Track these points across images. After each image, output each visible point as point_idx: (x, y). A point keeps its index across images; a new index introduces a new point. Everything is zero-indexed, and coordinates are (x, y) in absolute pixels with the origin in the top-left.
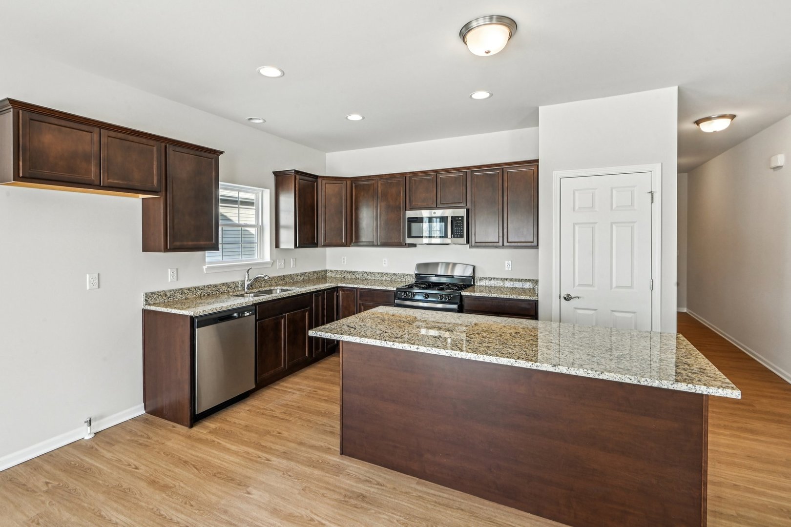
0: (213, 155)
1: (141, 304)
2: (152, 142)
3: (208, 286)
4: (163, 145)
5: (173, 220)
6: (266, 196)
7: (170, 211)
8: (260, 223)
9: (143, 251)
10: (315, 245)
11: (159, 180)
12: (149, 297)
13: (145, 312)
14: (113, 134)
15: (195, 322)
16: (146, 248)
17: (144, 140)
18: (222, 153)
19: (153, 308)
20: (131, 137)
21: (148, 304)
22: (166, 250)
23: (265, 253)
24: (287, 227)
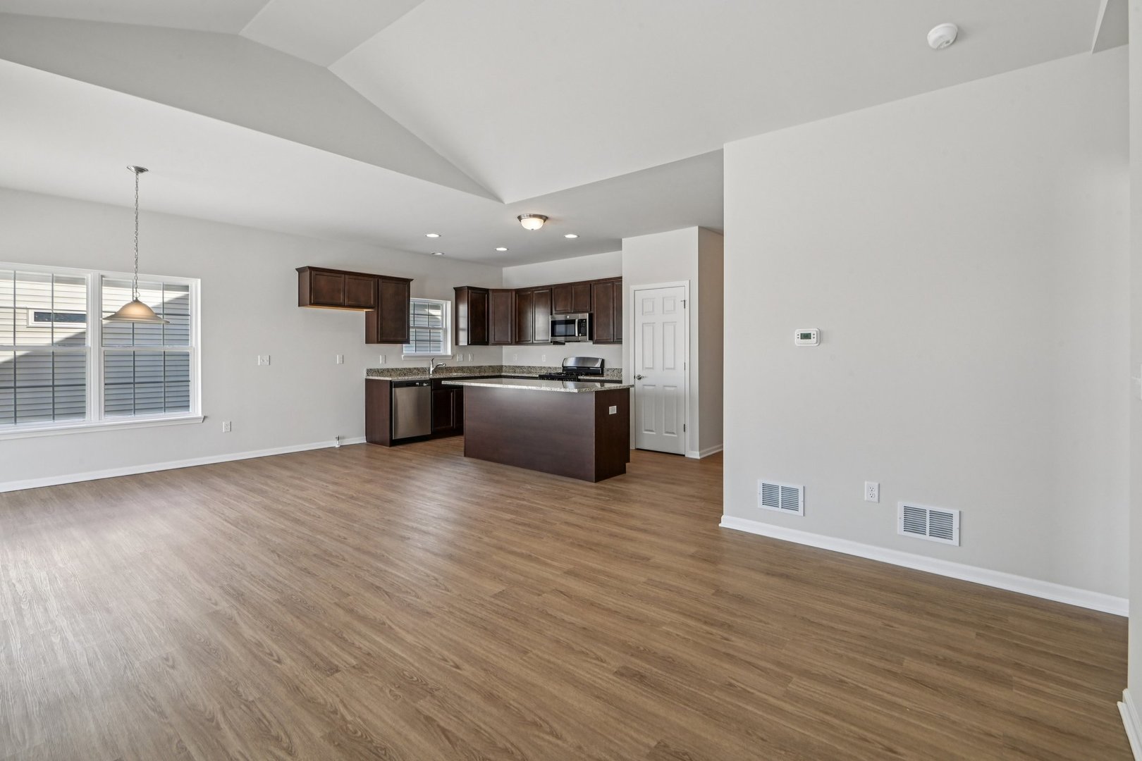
0: (406, 282)
1: (364, 376)
2: (370, 279)
3: (404, 369)
4: (376, 280)
5: (382, 324)
6: (448, 306)
7: (381, 318)
8: (444, 327)
9: (366, 343)
10: (487, 343)
11: (375, 301)
12: (369, 372)
13: (367, 381)
14: (351, 277)
15: (393, 385)
16: (367, 342)
17: (366, 278)
18: (412, 280)
19: (371, 378)
20: (360, 277)
21: (368, 375)
22: (378, 342)
23: (447, 349)
24: (463, 330)
